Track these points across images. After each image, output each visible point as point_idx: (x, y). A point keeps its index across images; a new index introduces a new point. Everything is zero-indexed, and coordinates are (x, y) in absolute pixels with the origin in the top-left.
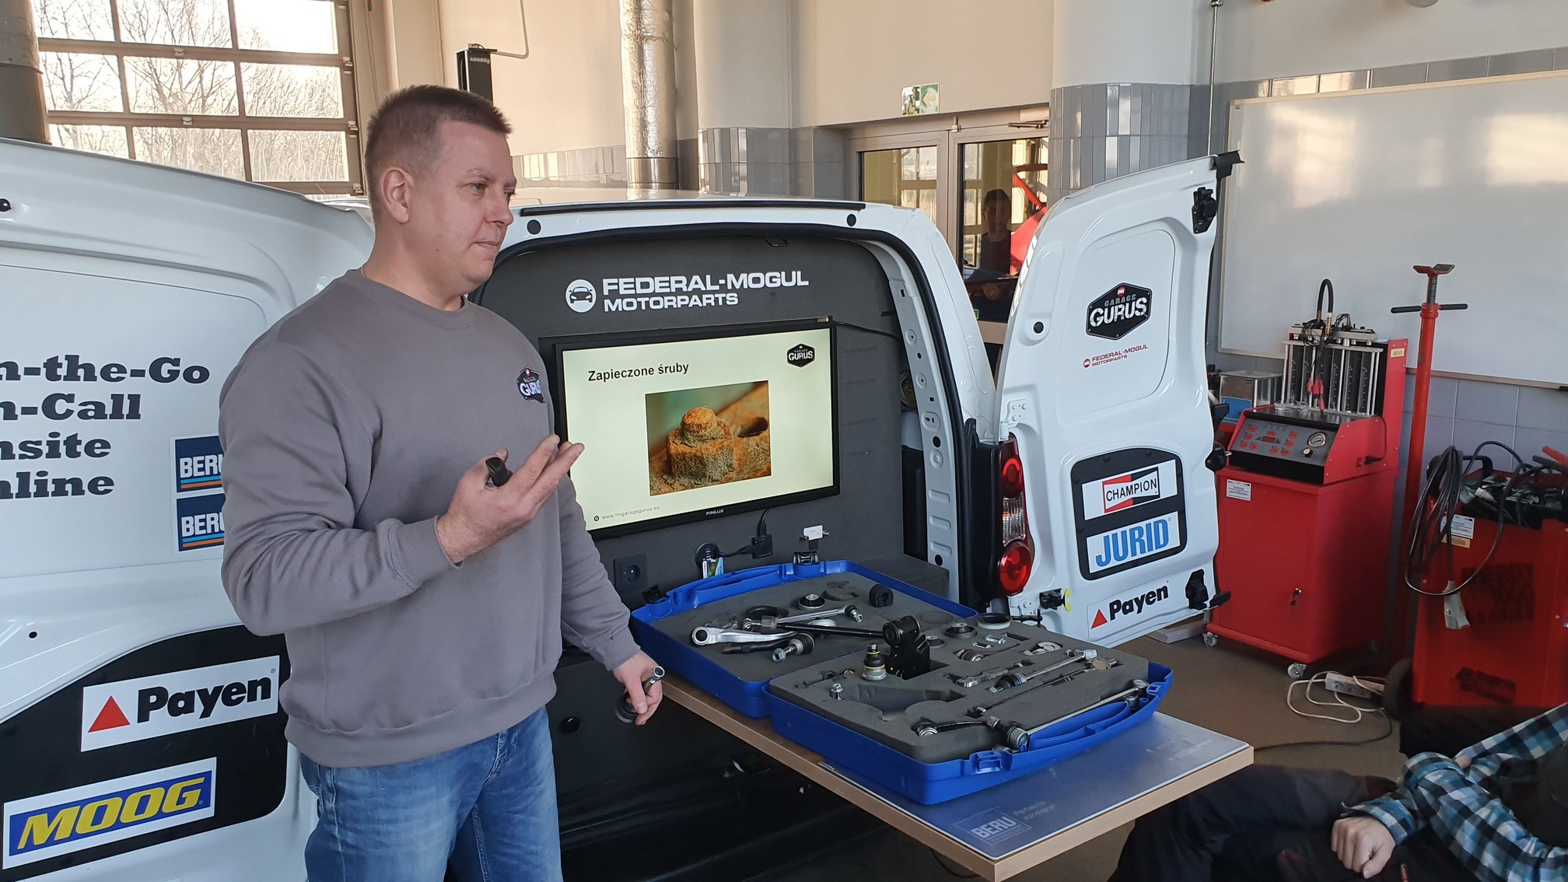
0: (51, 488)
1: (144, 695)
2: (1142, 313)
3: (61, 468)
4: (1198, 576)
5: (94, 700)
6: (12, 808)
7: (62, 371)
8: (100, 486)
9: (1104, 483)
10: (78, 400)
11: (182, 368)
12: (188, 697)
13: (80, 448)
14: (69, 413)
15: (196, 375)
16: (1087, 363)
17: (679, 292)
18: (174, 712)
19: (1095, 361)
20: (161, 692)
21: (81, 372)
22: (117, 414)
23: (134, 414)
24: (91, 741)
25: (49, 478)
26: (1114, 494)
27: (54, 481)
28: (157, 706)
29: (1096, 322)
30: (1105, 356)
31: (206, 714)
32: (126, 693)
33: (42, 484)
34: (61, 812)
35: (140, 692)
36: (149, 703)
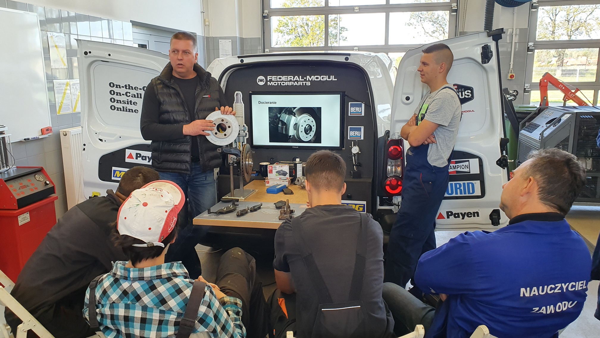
0: (128, 110)
1: (137, 154)
2: (469, 97)
3: (129, 107)
4: (496, 212)
5: (128, 152)
6: (114, 168)
7: (128, 87)
8: (136, 111)
10: (131, 93)
12: (145, 157)
13: (132, 103)
14: (130, 96)
17: (291, 81)
18: (143, 159)
20: (140, 154)
21: (131, 88)
22: (138, 97)
24: (127, 160)
28: (140, 157)
31: (149, 162)
32: (134, 152)
33: (126, 109)
34: (122, 172)
35: (136, 153)
36: (138, 156)
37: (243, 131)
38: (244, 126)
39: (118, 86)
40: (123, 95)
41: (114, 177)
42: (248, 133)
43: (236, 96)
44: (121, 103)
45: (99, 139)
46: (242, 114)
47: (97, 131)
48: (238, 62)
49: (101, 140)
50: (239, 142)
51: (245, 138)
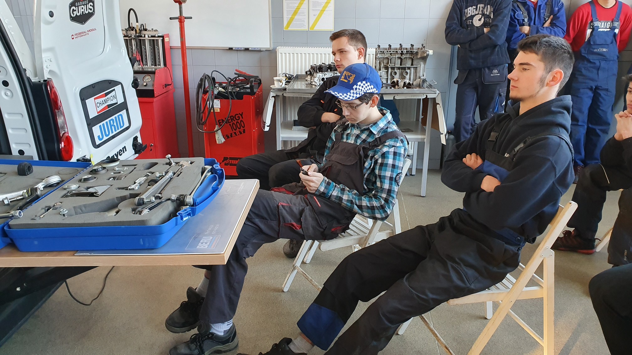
2: (92, 11)
4: (136, 139)
9: (95, 99)
16: (73, 37)
19: (76, 36)
26: (100, 104)
29: (73, 14)
30: (80, 33)
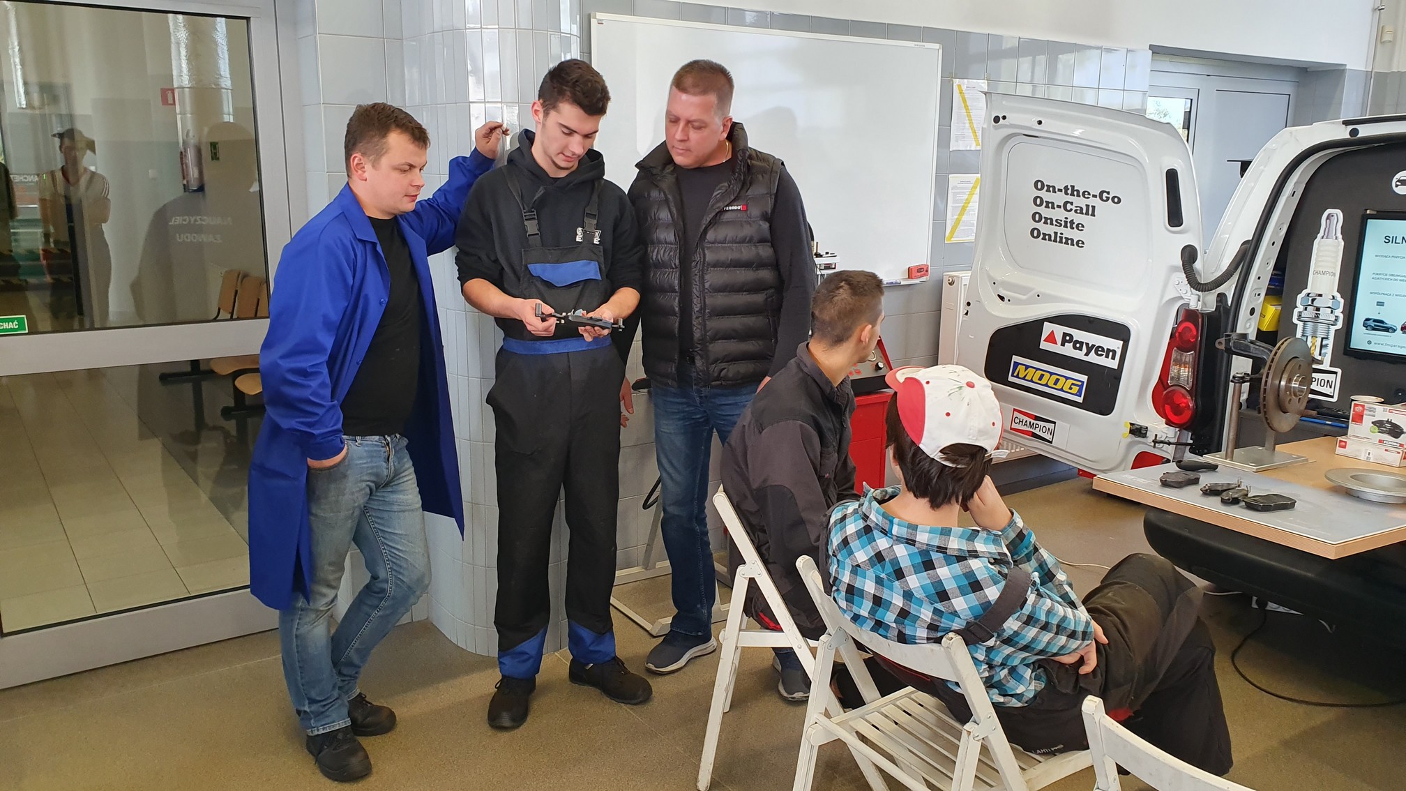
0: (1064, 240)
1: (1065, 335)
3: (1068, 233)
5: (1048, 328)
6: (1015, 358)
7: (1069, 192)
8: (1080, 243)
10: (1074, 205)
11: (1111, 196)
12: (1081, 343)
13: (1074, 226)
14: (1071, 210)
15: (1116, 200)
18: (1075, 348)
20: (1071, 336)
21: (1075, 193)
22: (1087, 214)
23: (1093, 215)
24: (1044, 345)
25: (1064, 236)
27: (1065, 238)
28: (1069, 342)
31: (1087, 354)
32: (1059, 330)
33: (1061, 238)
34: (1030, 369)
35: (1064, 333)
36: (1067, 339)
37: (1330, 310)
38: (1333, 297)
39: (1052, 189)
40: (1059, 207)
41: (1012, 376)
42: (1341, 316)
43: (1327, 219)
44: (1052, 224)
45: (999, 295)
46: (1335, 268)
47: (998, 278)
48: (1343, 133)
49: (1002, 298)
50: (1314, 336)
51: (1333, 329)
